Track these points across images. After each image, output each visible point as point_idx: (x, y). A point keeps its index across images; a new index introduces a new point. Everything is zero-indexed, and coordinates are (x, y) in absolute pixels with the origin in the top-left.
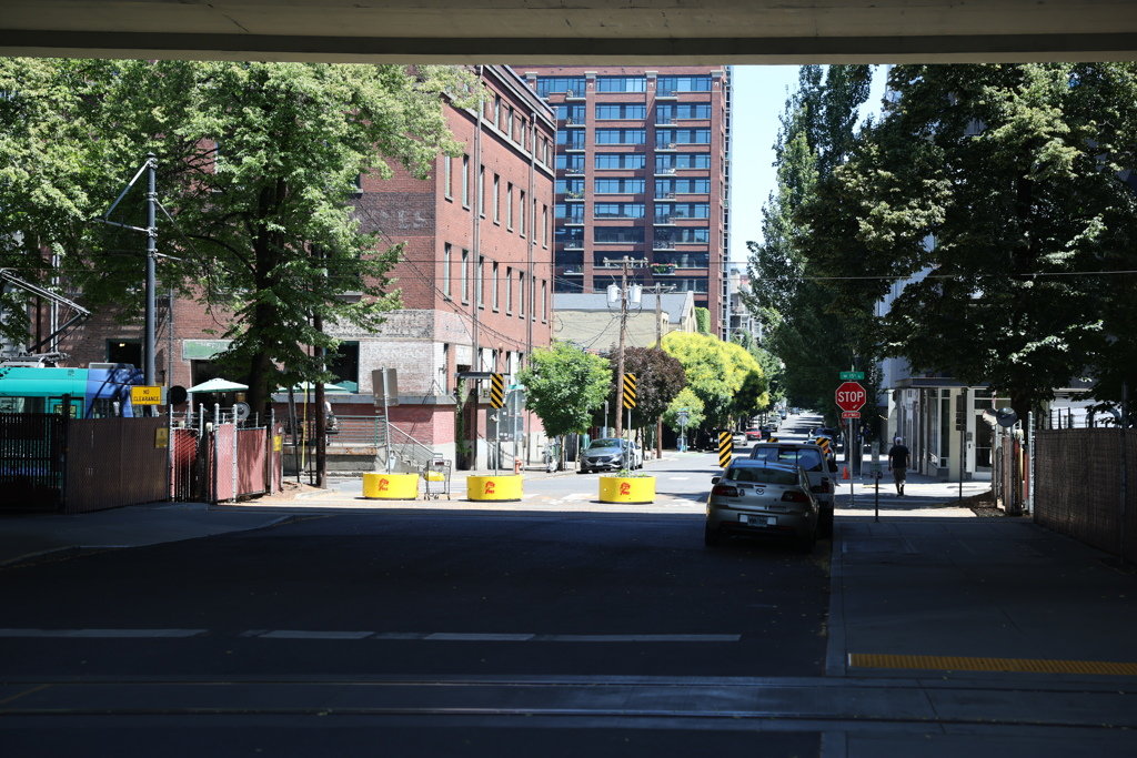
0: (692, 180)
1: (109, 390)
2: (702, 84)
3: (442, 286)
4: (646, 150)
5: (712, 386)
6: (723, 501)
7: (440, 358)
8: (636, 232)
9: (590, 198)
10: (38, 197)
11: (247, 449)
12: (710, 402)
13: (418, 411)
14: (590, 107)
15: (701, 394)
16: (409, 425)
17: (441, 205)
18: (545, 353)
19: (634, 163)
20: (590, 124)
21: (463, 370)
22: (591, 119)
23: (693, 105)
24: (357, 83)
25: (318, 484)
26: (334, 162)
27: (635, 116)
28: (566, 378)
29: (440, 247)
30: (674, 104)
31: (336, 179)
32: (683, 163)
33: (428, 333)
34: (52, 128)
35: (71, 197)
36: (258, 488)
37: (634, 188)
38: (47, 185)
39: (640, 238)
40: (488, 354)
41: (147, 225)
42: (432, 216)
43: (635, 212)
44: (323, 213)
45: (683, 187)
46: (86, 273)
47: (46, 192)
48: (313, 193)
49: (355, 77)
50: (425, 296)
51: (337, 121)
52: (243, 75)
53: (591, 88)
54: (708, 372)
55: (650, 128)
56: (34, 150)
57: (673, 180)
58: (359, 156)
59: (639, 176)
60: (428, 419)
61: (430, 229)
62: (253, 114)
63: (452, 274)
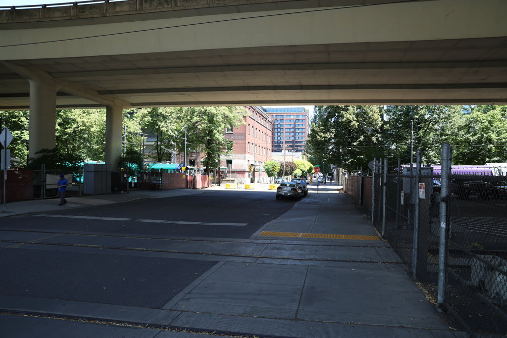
0: (302, 133)
1: (179, 168)
2: (304, 116)
3: (247, 150)
4: (294, 128)
5: (303, 169)
6: (279, 190)
7: (247, 163)
8: (292, 142)
9: (284, 136)
10: (169, 133)
11: (203, 180)
12: (303, 172)
13: (242, 172)
14: (284, 120)
15: (301, 170)
16: (241, 175)
17: (247, 135)
18: (268, 162)
19: (292, 130)
20: (284, 123)
21: (252, 165)
22: (284, 122)
23: (302, 120)
24: (224, 111)
25: (219, 185)
26: (220, 126)
27: (292, 122)
28: (271, 167)
29: (247, 143)
30: (299, 120)
31: (220, 129)
32: (300, 130)
33: (244, 158)
34: (172, 121)
35: (174, 133)
36: (206, 186)
37: (292, 134)
38: (170, 131)
39: (293, 143)
40: (257, 162)
41: (185, 137)
42: (245, 137)
43: (292, 139)
44: (217, 135)
45: (301, 134)
46: (180, 147)
47: (170, 133)
48: (215, 131)
49: (223, 110)
50: (244, 151)
51: (220, 118)
52: (203, 110)
53: (285, 117)
54: (303, 166)
55: (295, 124)
56: (168, 125)
57: (299, 133)
58: (224, 125)
59: (293, 132)
60: (244, 174)
61: (245, 139)
62: (206, 117)
63: (249, 147)
